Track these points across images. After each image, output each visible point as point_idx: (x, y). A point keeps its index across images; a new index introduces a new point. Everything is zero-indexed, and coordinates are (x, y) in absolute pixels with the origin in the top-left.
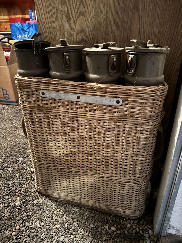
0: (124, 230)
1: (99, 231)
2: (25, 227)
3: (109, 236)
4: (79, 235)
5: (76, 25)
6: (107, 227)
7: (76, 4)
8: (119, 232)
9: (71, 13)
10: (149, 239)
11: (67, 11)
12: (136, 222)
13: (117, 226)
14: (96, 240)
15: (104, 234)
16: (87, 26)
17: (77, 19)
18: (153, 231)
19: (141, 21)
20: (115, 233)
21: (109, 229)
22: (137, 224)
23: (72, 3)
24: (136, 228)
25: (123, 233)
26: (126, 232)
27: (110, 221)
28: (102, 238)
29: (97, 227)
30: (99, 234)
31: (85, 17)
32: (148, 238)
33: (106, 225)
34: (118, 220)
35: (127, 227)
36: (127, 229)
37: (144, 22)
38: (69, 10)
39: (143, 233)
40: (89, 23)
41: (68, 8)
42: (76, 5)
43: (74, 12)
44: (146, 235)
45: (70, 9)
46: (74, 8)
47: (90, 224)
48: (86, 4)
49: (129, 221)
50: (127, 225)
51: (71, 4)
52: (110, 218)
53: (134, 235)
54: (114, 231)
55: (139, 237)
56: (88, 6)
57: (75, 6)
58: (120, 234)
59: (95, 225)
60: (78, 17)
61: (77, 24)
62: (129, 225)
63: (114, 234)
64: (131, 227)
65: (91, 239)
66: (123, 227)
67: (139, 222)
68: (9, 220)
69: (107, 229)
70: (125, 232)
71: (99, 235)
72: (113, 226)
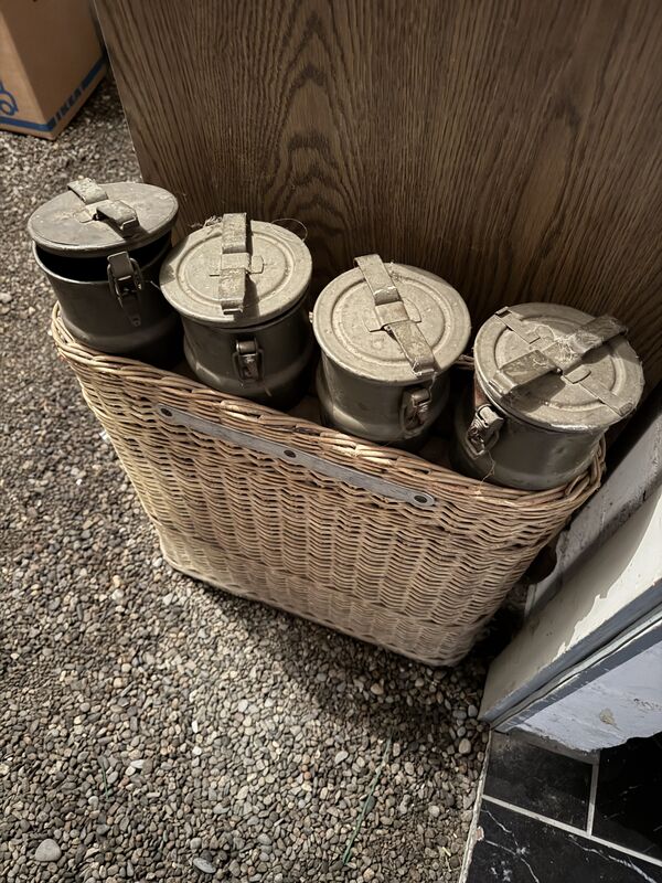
0: (405, 694)
1: (338, 693)
2: (146, 666)
3: (364, 707)
4: (287, 700)
5: (287, 112)
6: (360, 685)
7: (290, 29)
8: (389, 700)
9: (263, 59)
10: (464, 725)
11: (248, 46)
12: (439, 676)
13: (387, 682)
14: (328, 715)
15: (352, 701)
16: (338, 128)
17: (293, 91)
18: (478, 708)
19: (580, 165)
20: (380, 700)
21: (366, 689)
22: (441, 680)
23: (271, 21)
24: (435, 694)
25: (402, 703)
26: (409, 701)
27: (371, 668)
28: (345, 711)
29: (334, 682)
30: (339, 699)
31: (328, 91)
32: (462, 722)
33: (357, 678)
34: (393, 667)
35: (414, 687)
36: (413, 692)
37: (588, 171)
38: (254, 44)
39: (452, 706)
40: (345, 117)
41: (251, 36)
42: (289, 33)
43: (280, 61)
44: (459, 715)
45: (262, 42)
46: (280, 43)
47: (317, 672)
48: (338, 38)
49: (423, 670)
50: (414, 682)
51: (264, 23)
52: (370, 659)
53: (428, 708)
54: (376, 696)
55: (440, 714)
56: (346, 51)
57: (284, 38)
58: (393, 704)
59: (331, 675)
60: (298, 85)
61: (293, 110)
62: (419, 684)
63: (376, 701)
64: (423, 687)
65: (315, 712)
66: (402, 685)
67: (448, 677)
68: (100, 643)
69: (361, 690)
70: (405, 699)
71: (337, 703)
72: (377, 681)
